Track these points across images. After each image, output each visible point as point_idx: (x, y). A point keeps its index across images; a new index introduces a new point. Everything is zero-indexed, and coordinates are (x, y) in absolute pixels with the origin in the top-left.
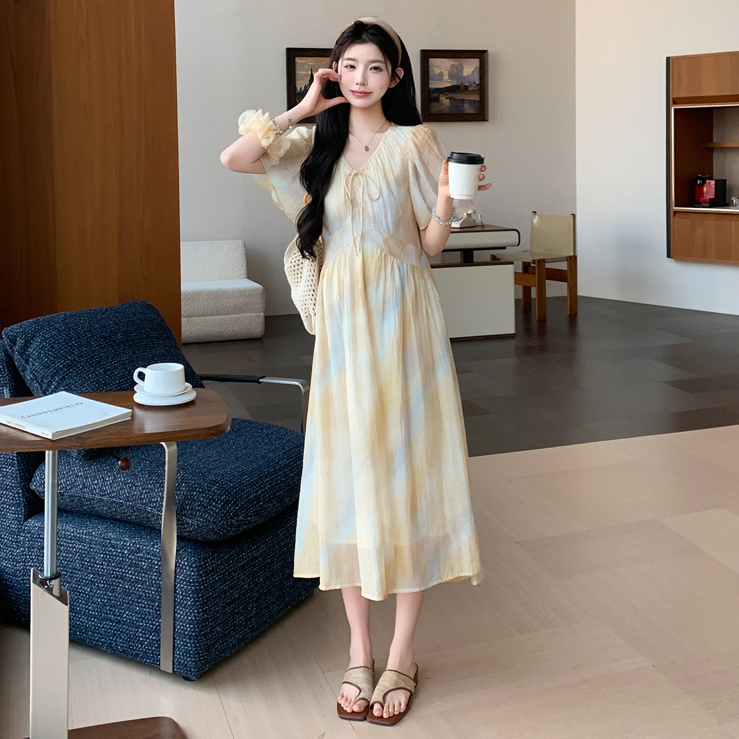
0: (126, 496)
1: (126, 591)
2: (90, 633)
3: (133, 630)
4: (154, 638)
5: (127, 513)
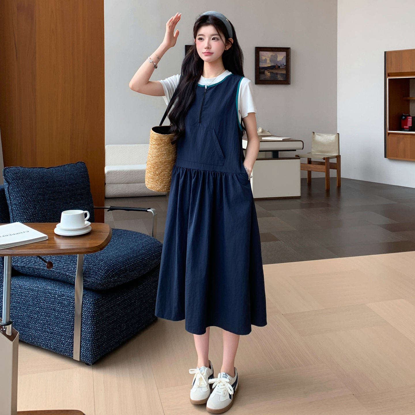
0: (56, 267)
1: (56, 317)
2: (36, 339)
3: (59, 337)
4: (70, 341)
5: (57, 276)
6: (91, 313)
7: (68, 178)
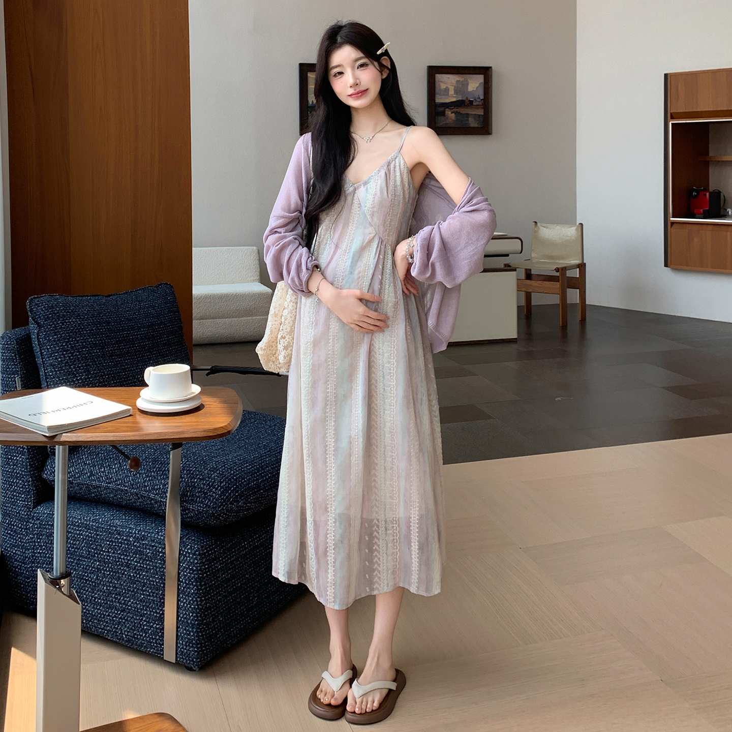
0: (131, 483)
1: (131, 579)
2: (95, 621)
3: (138, 618)
4: (158, 626)
5: (132, 500)
6: (195, 572)
7: (145, 314)
